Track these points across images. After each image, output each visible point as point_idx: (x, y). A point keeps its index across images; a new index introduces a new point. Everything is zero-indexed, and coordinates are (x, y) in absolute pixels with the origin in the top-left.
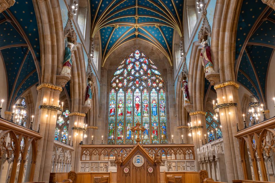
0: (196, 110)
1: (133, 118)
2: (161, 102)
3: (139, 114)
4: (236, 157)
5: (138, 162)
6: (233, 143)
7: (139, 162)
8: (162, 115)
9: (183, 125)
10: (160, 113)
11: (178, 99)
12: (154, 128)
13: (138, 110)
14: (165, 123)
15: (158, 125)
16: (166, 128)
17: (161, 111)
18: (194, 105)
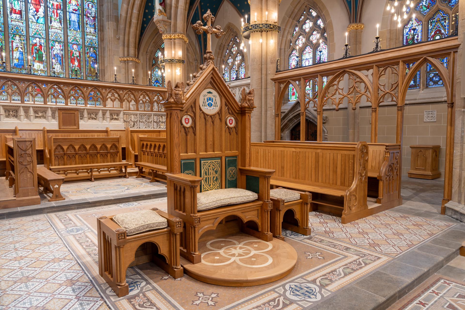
0: (175, 31)
1: (28, 27)
2: (88, 6)
3: (41, 20)
4: (269, 109)
5: (208, 105)
6: (266, 88)
7: (212, 105)
8: (90, 33)
9: (130, 56)
10: (87, 28)
11: (125, 6)
12: (73, 53)
13: (37, 11)
14: (94, 48)
15: (81, 49)
16: (97, 57)
17: (87, 24)
18: (172, 21)
